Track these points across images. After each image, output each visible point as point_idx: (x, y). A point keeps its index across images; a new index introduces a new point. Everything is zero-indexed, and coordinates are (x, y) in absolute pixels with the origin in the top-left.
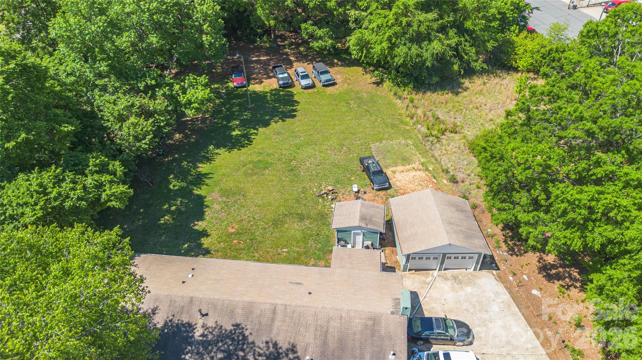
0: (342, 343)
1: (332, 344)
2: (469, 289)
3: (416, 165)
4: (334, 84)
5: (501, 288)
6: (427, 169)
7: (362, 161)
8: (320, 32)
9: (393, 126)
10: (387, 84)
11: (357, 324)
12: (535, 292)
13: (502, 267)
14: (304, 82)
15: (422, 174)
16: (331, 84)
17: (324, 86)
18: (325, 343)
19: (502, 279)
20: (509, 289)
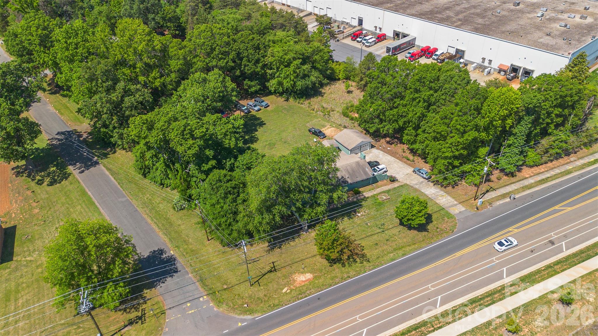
0: (353, 171)
1: (351, 172)
2: (371, 154)
3: (328, 126)
4: (269, 106)
5: (379, 151)
6: (333, 127)
7: (310, 131)
8: (253, 83)
9: (309, 116)
10: (291, 100)
11: (354, 165)
12: (388, 148)
13: (376, 146)
14: (256, 108)
15: (332, 129)
16: (267, 106)
17: (265, 108)
18: (349, 172)
19: (378, 149)
20: (381, 150)
